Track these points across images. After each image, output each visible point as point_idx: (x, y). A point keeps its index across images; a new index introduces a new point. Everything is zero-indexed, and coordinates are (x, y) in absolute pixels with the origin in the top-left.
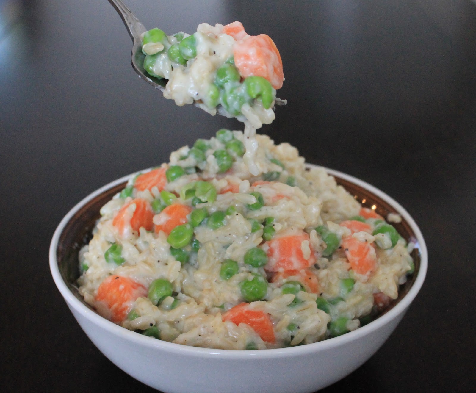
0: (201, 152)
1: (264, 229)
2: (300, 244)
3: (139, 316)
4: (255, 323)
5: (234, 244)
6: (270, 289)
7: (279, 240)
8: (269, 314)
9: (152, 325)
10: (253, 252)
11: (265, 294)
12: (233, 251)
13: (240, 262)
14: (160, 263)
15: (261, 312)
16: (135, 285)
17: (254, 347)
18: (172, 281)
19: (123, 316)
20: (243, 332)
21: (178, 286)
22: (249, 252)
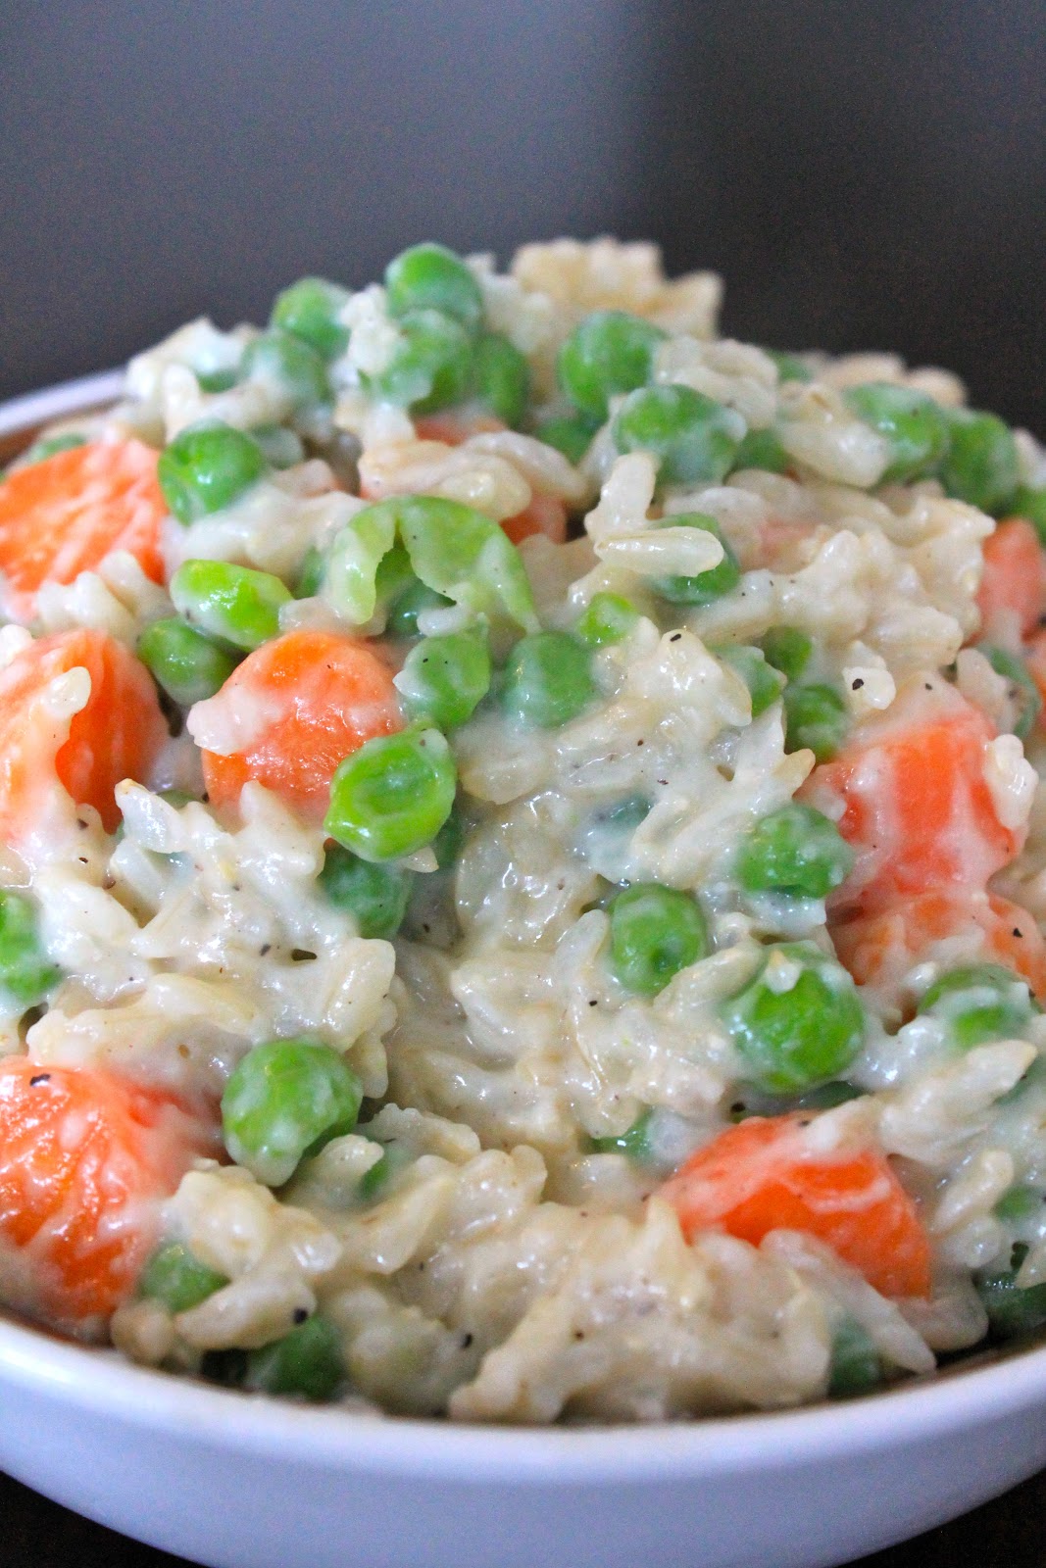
1: (787, 692)
2: (980, 760)
3: (221, 1282)
4: (840, 1217)
5: (668, 802)
6: (874, 1023)
7: (889, 750)
8: (893, 1158)
9: (301, 1316)
10: (786, 824)
11: (855, 1055)
12: (663, 834)
13: (716, 890)
14: (269, 955)
15: (865, 1156)
16: (142, 1102)
17: (859, 1348)
18: (347, 1043)
19: (115, 1282)
20: (796, 1281)
21: (377, 1060)
22: (770, 827)
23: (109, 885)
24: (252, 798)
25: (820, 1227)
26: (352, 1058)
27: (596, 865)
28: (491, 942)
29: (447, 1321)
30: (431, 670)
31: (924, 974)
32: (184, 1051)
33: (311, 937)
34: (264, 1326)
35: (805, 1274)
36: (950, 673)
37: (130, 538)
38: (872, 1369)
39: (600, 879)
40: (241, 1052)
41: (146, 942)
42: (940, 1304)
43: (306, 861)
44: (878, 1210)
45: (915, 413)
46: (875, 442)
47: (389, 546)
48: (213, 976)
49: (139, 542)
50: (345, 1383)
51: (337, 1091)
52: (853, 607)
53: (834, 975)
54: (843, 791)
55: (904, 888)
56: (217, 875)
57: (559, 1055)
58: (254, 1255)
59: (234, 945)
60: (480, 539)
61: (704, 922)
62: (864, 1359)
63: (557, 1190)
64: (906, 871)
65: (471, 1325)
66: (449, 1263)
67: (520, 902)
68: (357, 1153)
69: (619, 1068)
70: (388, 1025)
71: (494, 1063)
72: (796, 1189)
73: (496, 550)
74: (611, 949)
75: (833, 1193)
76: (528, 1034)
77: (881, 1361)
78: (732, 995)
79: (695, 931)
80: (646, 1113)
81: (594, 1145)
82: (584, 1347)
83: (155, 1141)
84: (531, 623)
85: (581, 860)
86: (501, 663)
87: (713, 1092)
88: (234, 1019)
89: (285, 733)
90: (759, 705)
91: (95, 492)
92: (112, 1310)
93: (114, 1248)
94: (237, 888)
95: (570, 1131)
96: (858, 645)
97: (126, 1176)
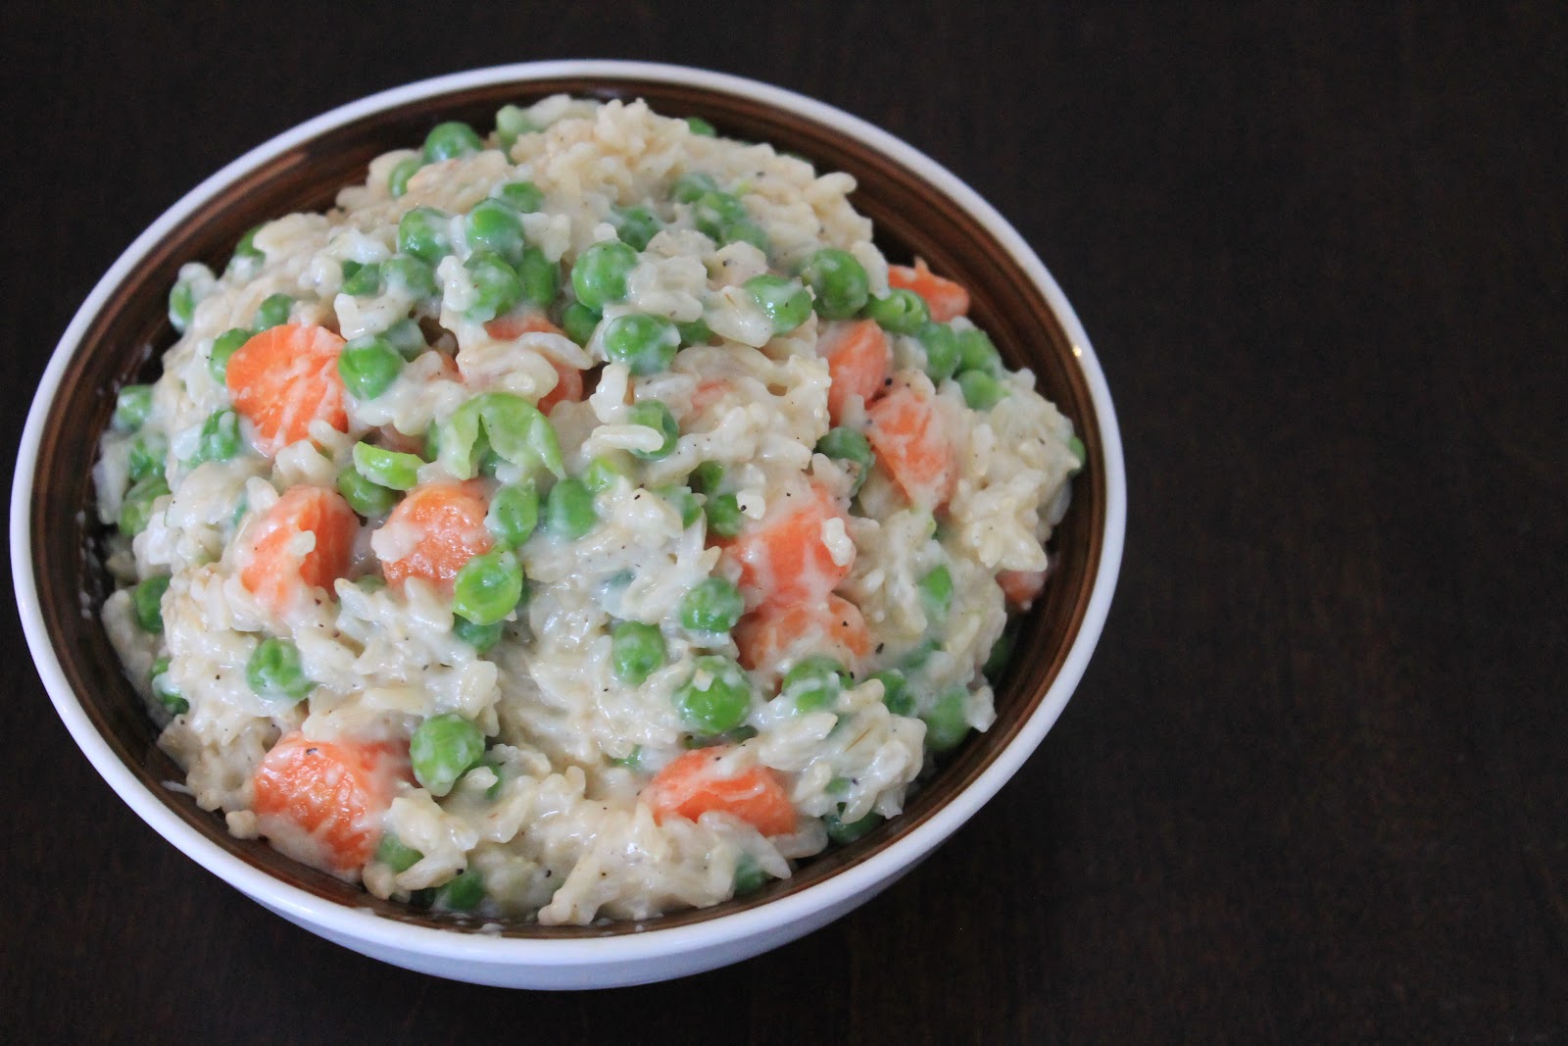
0: (423, 266)
1: (706, 507)
2: (820, 532)
3: (418, 856)
4: (739, 803)
5: (642, 577)
6: (757, 696)
7: (764, 540)
8: (769, 769)
9: (460, 871)
10: (704, 595)
11: (749, 713)
12: (639, 596)
13: (669, 626)
14: (427, 669)
15: (752, 772)
16: (367, 755)
17: (753, 869)
18: (474, 714)
19: (363, 853)
20: (717, 839)
21: (492, 720)
22: (695, 597)
23: (337, 635)
24: (412, 588)
25: (730, 808)
26: (478, 722)
27: (605, 608)
28: (549, 650)
29: (538, 860)
30: (505, 514)
31: (785, 666)
32: (386, 721)
33: (451, 660)
34: (442, 878)
35: (721, 834)
36: (809, 471)
37: (324, 408)
38: (759, 880)
39: (607, 614)
40: (419, 721)
41: (360, 667)
42: (800, 836)
43: (443, 626)
44: (760, 797)
45: (787, 305)
46: (763, 325)
47: (476, 435)
48: (397, 685)
49: (330, 409)
50: (486, 899)
51: (470, 748)
52: (746, 448)
53: (732, 677)
54: (741, 562)
55: (779, 605)
56: (396, 635)
57: (589, 716)
58: (433, 846)
59: (410, 668)
60: (528, 420)
61: (663, 644)
62: (753, 875)
63: (592, 791)
64: (781, 598)
65: (550, 866)
66: (536, 832)
67: (565, 626)
68: (483, 778)
69: (621, 725)
70: (497, 699)
71: (556, 712)
72: (714, 793)
73: (537, 429)
74: (614, 661)
75: (735, 792)
76: (572, 702)
77: (764, 874)
78: (679, 689)
79: (658, 651)
80: (637, 748)
81: (612, 762)
82: (606, 883)
83: (375, 778)
84: (560, 473)
85: (597, 603)
86: (543, 500)
87: (671, 739)
88: (412, 705)
89: (428, 547)
90: (688, 520)
91: (300, 366)
92: (362, 866)
93: (360, 837)
94: (407, 639)
95: (599, 755)
96: (750, 467)
97: (363, 801)
